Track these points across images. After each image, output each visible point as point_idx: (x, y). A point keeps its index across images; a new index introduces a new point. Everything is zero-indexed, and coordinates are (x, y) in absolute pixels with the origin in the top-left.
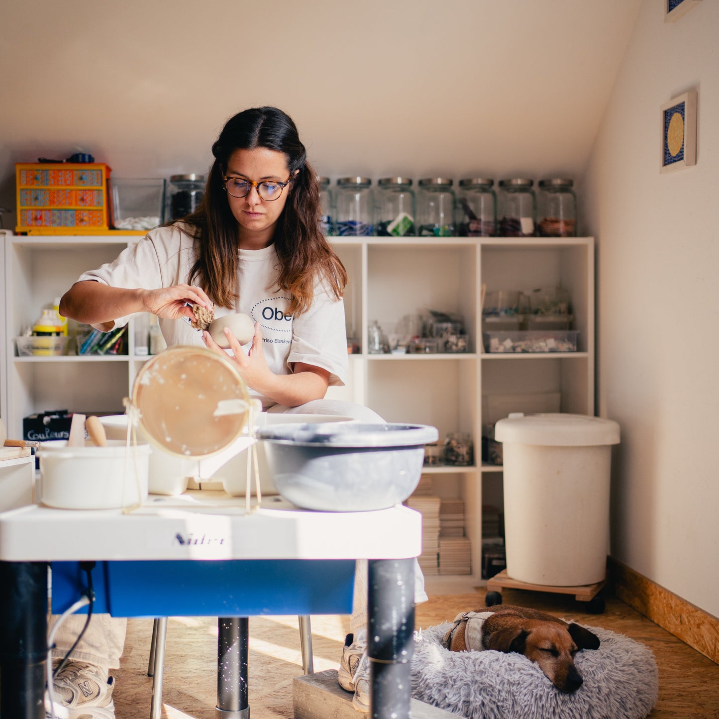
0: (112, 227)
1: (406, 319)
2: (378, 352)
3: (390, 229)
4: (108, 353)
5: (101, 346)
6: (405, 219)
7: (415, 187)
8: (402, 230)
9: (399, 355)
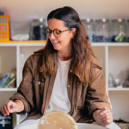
0: (11, 39)
1: (122, 72)
2: (112, 87)
3: (116, 39)
4: (9, 87)
5: (6, 84)
6: (122, 36)
7: (126, 22)
8: (121, 40)
9: (120, 88)
